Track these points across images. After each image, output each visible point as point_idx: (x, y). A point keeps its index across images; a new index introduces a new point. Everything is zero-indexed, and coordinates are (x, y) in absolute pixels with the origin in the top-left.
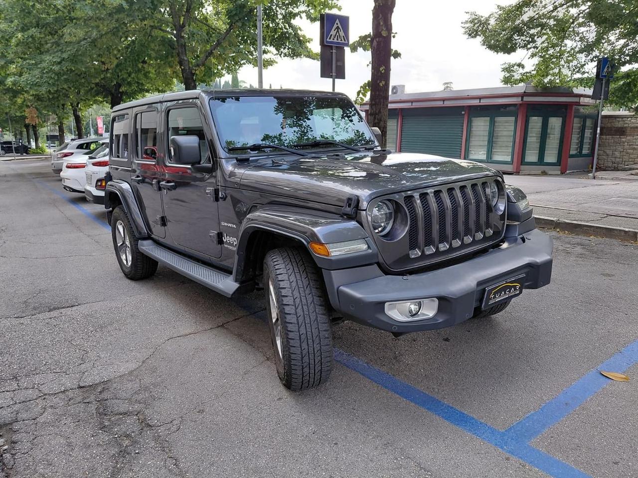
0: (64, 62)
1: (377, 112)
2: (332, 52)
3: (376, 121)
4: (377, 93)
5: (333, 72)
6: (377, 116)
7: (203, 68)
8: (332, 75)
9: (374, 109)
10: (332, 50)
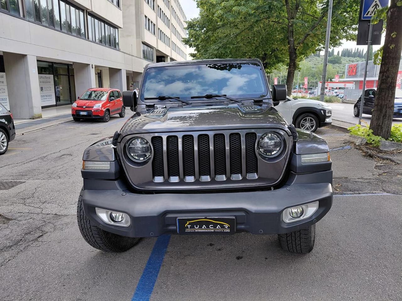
0: (220, 49)
1: (386, 70)
2: (369, 25)
3: (384, 77)
4: (387, 55)
5: (369, 40)
6: (385, 73)
7: (302, 45)
8: (367, 43)
9: (383, 68)
10: (370, 23)
